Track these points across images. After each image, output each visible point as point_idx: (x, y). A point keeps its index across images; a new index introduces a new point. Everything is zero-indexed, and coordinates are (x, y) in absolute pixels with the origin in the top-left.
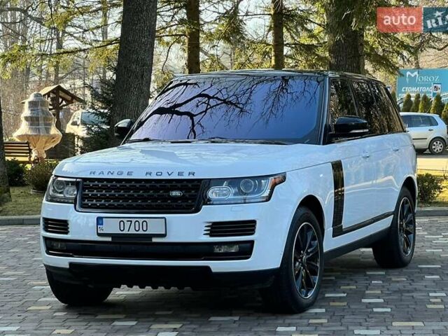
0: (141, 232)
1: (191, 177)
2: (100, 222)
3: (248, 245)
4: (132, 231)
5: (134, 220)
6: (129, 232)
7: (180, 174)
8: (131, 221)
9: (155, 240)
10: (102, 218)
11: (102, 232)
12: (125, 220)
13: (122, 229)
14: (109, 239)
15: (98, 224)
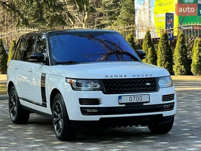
0: (139, 101)
1: (151, 77)
2: (120, 98)
3: (173, 104)
4: (135, 101)
5: (136, 96)
6: (134, 102)
7: (146, 75)
8: (135, 97)
9: (144, 104)
10: (121, 96)
11: (121, 102)
12: (132, 96)
13: (131, 100)
14: (124, 105)
15: (119, 99)
